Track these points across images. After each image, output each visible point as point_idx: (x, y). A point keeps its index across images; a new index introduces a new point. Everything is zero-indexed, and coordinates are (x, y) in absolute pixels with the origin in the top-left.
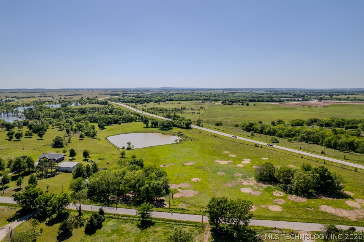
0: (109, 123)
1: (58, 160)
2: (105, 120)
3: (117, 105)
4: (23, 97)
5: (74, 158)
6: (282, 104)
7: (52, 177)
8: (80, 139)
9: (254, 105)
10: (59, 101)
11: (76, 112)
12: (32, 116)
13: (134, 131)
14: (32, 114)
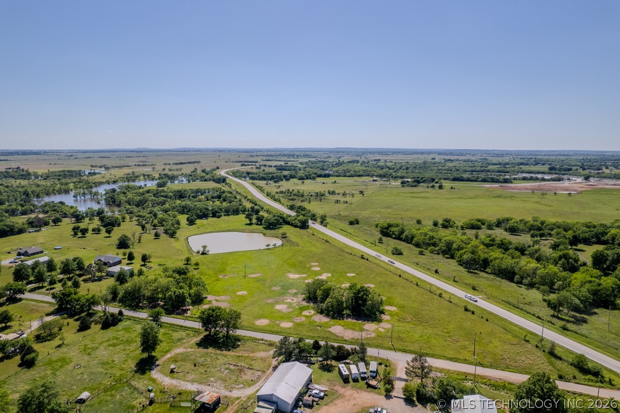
0: (204, 216)
1: (113, 263)
2: (199, 212)
3: (238, 184)
4: (114, 165)
5: (132, 262)
6: (502, 186)
7: (99, 281)
8: (155, 239)
9: (452, 188)
10: (160, 174)
11: (171, 196)
12: (112, 201)
13: (229, 228)
14: (112, 198)
